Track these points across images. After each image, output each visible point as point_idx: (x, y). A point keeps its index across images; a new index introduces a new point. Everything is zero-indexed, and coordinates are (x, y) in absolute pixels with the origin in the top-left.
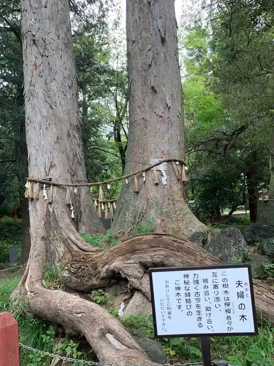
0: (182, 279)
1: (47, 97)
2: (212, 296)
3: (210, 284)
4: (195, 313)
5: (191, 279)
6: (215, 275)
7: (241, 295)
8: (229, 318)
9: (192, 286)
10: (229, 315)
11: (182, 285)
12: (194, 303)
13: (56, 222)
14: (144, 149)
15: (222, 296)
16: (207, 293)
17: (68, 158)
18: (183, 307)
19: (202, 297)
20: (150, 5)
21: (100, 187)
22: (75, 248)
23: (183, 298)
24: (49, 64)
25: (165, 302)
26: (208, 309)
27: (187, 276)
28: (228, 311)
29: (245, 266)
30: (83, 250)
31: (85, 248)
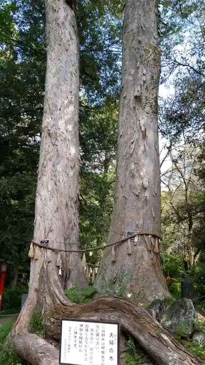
0: (79, 327)
1: (53, 176)
2: (95, 341)
3: (95, 333)
4: (84, 351)
5: (84, 328)
6: (98, 327)
7: (111, 343)
8: (103, 357)
9: (84, 332)
10: (103, 355)
11: (78, 331)
12: (84, 343)
13: (48, 277)
14: (122, 222)
15: (100, 342)
16: (92, 338)
17: (64, 224)
18: (77, 346)
19: (89, 340)
20: (135, 110)
21: (84, 254)
22: (58, 302)
23: (78, 340)
24: (57, 151)
25: (68, 341)
26: (91, 349)
27: (82, 325)
28: (103, 352)
29: (116, 323)
30: (63, 304)
31: (65, 302)
